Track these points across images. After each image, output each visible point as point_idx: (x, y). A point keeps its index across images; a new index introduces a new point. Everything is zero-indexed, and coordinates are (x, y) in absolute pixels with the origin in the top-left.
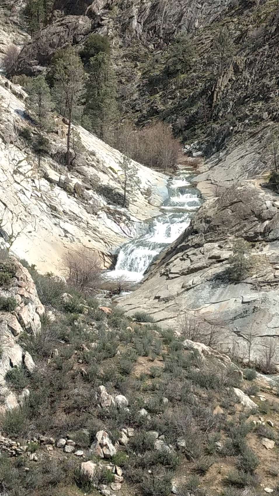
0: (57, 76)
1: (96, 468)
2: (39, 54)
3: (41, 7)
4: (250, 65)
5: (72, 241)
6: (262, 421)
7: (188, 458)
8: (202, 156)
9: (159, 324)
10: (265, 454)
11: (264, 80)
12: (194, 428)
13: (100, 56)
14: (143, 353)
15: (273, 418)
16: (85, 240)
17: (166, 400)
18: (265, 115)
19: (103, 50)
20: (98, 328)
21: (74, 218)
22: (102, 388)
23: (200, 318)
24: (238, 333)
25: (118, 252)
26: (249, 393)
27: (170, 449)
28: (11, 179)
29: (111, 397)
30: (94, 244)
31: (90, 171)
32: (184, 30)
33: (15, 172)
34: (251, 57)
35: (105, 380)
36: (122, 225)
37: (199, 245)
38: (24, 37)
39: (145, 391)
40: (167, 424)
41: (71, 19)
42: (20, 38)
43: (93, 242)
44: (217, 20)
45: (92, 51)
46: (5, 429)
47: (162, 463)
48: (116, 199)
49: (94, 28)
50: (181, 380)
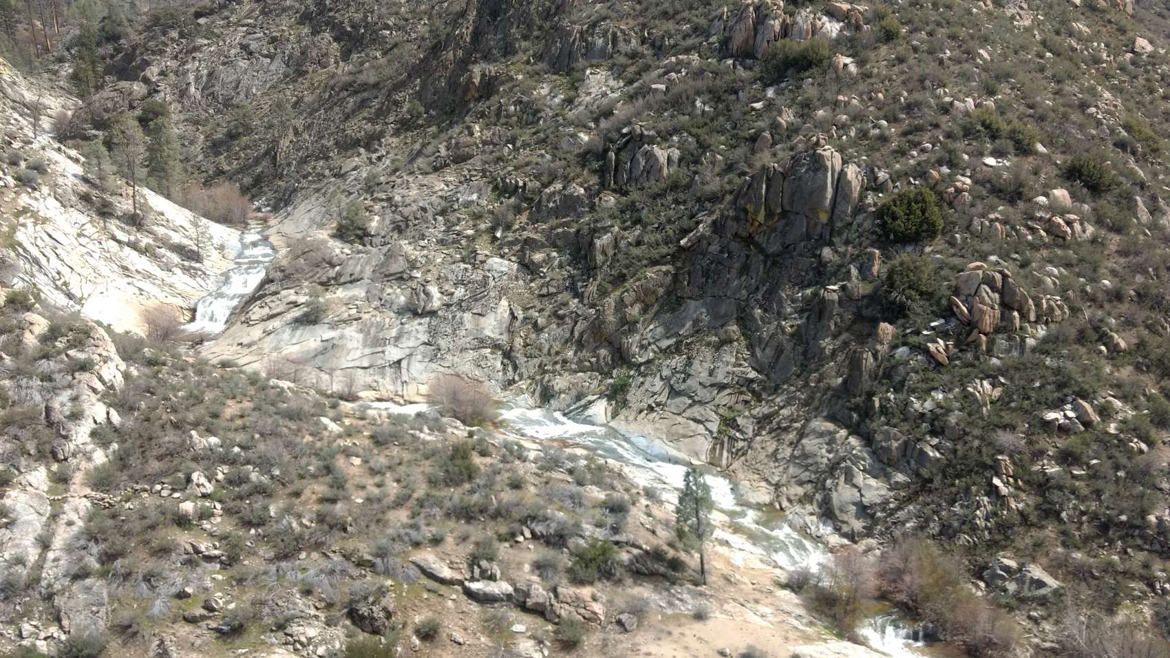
0: (115, 140)
1: (195, 507)
2: (93, 119)
3: (90, 72)
4: (308, 127)
5: (148, 298)
6: (348, 442)
7: (283, 484)
8: (271, 211)
9: (244, 368)
10: (353, 471)
11: (323, 141)
12: (287, 457)
13: (160, 120)
14: (231, 396)
15: (358, 439)
16: (161, 296)
17: (257, 436)
18: (327, 172)
19: (162, 115)
20: (183, 378)
21: (148, 276)
22: (193, 433)
23: (283, 358)
24: (320, 369)
25: (196, 304)
26: (335, 420)
27: (265, 479)
28: (76, 243)
29: (203, 440)
30: (171, 300)
31: (161, 231)
32: (242, 96)
33: (79, 235)
34: (309, 121)
35: (195, 425)
36: (198, 279)
37: (276, 293)
38: (74, 102)
39: (236, 430)
40: (260, 457)
41: (124, 84)
43: (170, 297)
44: (273, 87)
45: (151, 116)
46: (95, 485)
47: (259, 493)
48: (190, 256)
49: (150, 94)
50: (270, 416)
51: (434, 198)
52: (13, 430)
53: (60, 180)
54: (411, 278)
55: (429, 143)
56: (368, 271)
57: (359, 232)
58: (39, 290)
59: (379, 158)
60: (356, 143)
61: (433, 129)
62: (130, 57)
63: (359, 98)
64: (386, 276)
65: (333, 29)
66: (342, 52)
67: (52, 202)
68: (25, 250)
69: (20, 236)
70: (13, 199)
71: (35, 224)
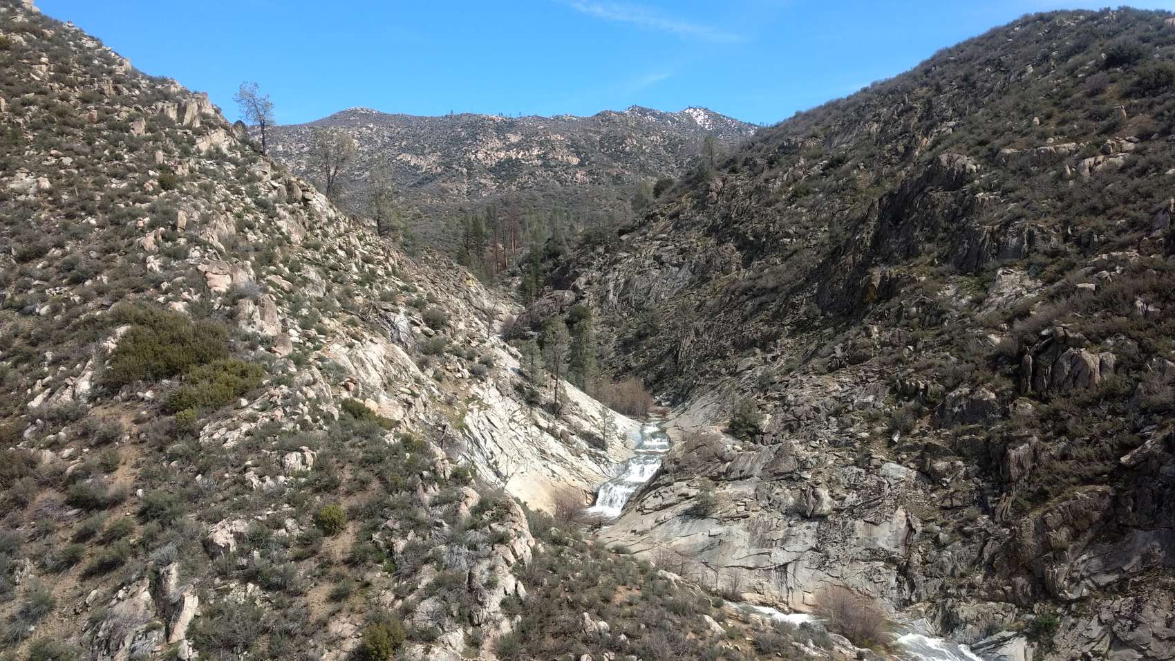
0: (546, 339)
2: (531, 322)
3: (534, 284)
4: (709, 329)
5: (559, 480)
6: (730, 646)
8: (670, 406)
9: (636, 556)
11: (721, 342)
12: (669, 652)
13: (582, 323)
14: (622, 582)
15: (740, 643)
16: (570, 479)
17: (643, 626)
18: (723, 371)
19: (585, 318)
20: (581, 559)
21: (561, 460)
22: (586, 614)
23: (672, 549)
24: (705, 563)
25: (598, 490)
26: (718, 620)
28: (507, 428)
29: (594, 623)
30: (578, 483)
31: (574, 419)
32: (652, 300)
33: (511, 420)
34: (710, 323)
35: (589, 607)
36: (602, 466)
37: (669, 484)
38: (519, 308)
39: (624, 617)
40: (644, 649)
41: (558, 293)
42: (516, 309)
43: (577, 481)
44: (680, 292)
45: (576, 318)
46: (500, 653)
48: (597, 443)
49: (577, 300)
50: (657, 608)
51: (827, 399)
52: (443, 591)
53: (502, 373)
54: (801, 479)
55: (825, 344)
56: (758, 470)
57: (751, 430)
58: (476, 467)
59: (774, 359)
60: (753, 343)
61: (830, 330)
62: (565, 270)
63: (757, 301)
64: (775, 475)
65: (736, 239)
66: (743, 260)
67: (494, 392)
68: (470, 432)
69: (468, 420)
70: (467, 388)
71: (480, 410)
